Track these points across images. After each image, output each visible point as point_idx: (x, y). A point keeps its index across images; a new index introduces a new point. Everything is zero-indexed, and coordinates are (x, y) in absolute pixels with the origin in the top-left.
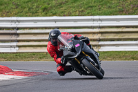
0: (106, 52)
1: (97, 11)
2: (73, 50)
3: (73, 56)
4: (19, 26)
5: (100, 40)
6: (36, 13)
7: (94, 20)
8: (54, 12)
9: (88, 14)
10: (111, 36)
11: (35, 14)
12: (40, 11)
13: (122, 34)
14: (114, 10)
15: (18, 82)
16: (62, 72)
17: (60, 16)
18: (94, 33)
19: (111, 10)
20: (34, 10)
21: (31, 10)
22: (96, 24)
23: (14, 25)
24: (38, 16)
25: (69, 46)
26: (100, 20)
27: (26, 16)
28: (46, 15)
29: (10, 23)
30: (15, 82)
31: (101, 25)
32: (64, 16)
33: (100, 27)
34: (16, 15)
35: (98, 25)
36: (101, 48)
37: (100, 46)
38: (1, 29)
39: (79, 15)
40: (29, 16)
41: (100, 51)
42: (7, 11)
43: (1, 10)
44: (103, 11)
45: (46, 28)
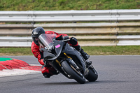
1: (115, 5)
4: (36, 20)
5: (118, 34)
6: (53, 6)
7: (112, 14)
8: (71, 6)
9: (106, 8)
10: (129, 30)
11: (52, 8)
12: (57, 4)
14: (132, 3)
15: (35, 76)
17: (77, 9)
18: (112, 27)
19: (129, 4)
20: (51, 4)
21: (48, 4)
22: (114, 18)
23: (30, 19)
24: (55, 10)
25: (49, 46)
26: (118, 14)
27: (43, 10)
28: (63, 9)
29: (26, 17)
30: (32, 77)
31: (119, 19)
32: (82, 10)
33: (118, 21)
34: (32, 9)
35: (116, 19)
36: (120, 42)
37: (118, 40)
38: (17, 22)
39: (96, 9)
40: (46, 10)
41: (118, 45)
42: (24, 4)
43: (17, 4)
44: (121, 5)
45: (63, 22)
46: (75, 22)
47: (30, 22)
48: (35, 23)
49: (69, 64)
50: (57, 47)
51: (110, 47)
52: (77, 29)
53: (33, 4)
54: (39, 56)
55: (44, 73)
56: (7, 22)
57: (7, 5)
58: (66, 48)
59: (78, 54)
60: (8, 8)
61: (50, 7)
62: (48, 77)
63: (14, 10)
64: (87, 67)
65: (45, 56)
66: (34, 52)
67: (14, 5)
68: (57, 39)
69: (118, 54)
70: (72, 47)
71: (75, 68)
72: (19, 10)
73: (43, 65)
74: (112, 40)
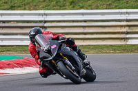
0: (134, 45)
1: (125, 5)
2: (49, 51)
3: (48, 58)
4: (46, 19)
5: (128, 33)
6: (64, 6)
7: (121, 13)
8: (81, 5)
9: (116, 7)
11: (62, 7)
12: (68, 4)
17: (87, 9)
18: (121, 26)
20: (61, 4)
21: (59, 4)
22: (124, 17)
23: (41, 18)
24: (65, 9)
25: (45, 47)
26: (127, 13)
27: (54, 10)
28: (73, 8)
29: (37, 17)
31: (128, 18)
32: (92, 9)
33: (127, 21)
34: (43, 8)
35: (125, 18)
36: (129, 41)
37: (128, 39)
38: (28, 22)
39: (106, 9)
40: (57, 9)
41: (128, 43)
42: (35, 4)
43: (28, 3)
44: (131, 5)
45: (73, 21)
46: (85, 21)
48: (46, 22)
49: (65, 64)
50: (52, 47)
51: (120, 46)
52: (87, 28)
53: (44, 4)
54: (37, 56)
55: (41, 73)
56: (18, 21)
57: (18, 4)
58: (62, 48)
59: (75, 54)
60: (19, 7)
61: (60, 6)
62: (45, 76)
63: (25, 9)
64: (84, 67)
65: (41, 56)
66: (31, 53)
67: (25, 5)
68: (53, 39)
69: (128, 52)
70: (68, 48)
71: (71, 68)
72: (30, 10)
73: (40, 65)
74: (122, 39)
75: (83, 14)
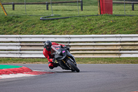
5: (121, 50)
6: (85, 32)
7: (117, 37)
8: (96, 31)
10: (127, 48)
12: (88, 31)
13: (135, 46)
14: (134, 30)
16: (51, 67)
18: (117, 45)
19: (132, 31)
21: (83, 30)
22: (118, 40)
25: (58, 52)
33: (121, 42)
37: (121, 53)
39: (111, 34)
40: (81, 34)
42: (68, 31)
43: (64, 30)
44: (127, 31)
45: (87, 42)
46: (95, 42)
47: (67, 42)
48: (70, 42)
50: (63, 52)
53: (73, 31)
57: (57, 31)
60: (58, 33)
67: (62, 31)
74: (117, 54)
75: (93, 37)
